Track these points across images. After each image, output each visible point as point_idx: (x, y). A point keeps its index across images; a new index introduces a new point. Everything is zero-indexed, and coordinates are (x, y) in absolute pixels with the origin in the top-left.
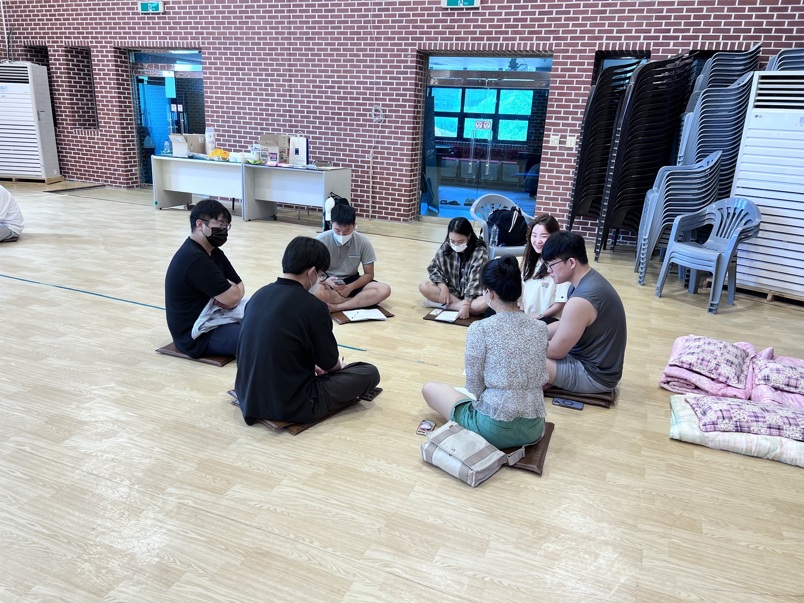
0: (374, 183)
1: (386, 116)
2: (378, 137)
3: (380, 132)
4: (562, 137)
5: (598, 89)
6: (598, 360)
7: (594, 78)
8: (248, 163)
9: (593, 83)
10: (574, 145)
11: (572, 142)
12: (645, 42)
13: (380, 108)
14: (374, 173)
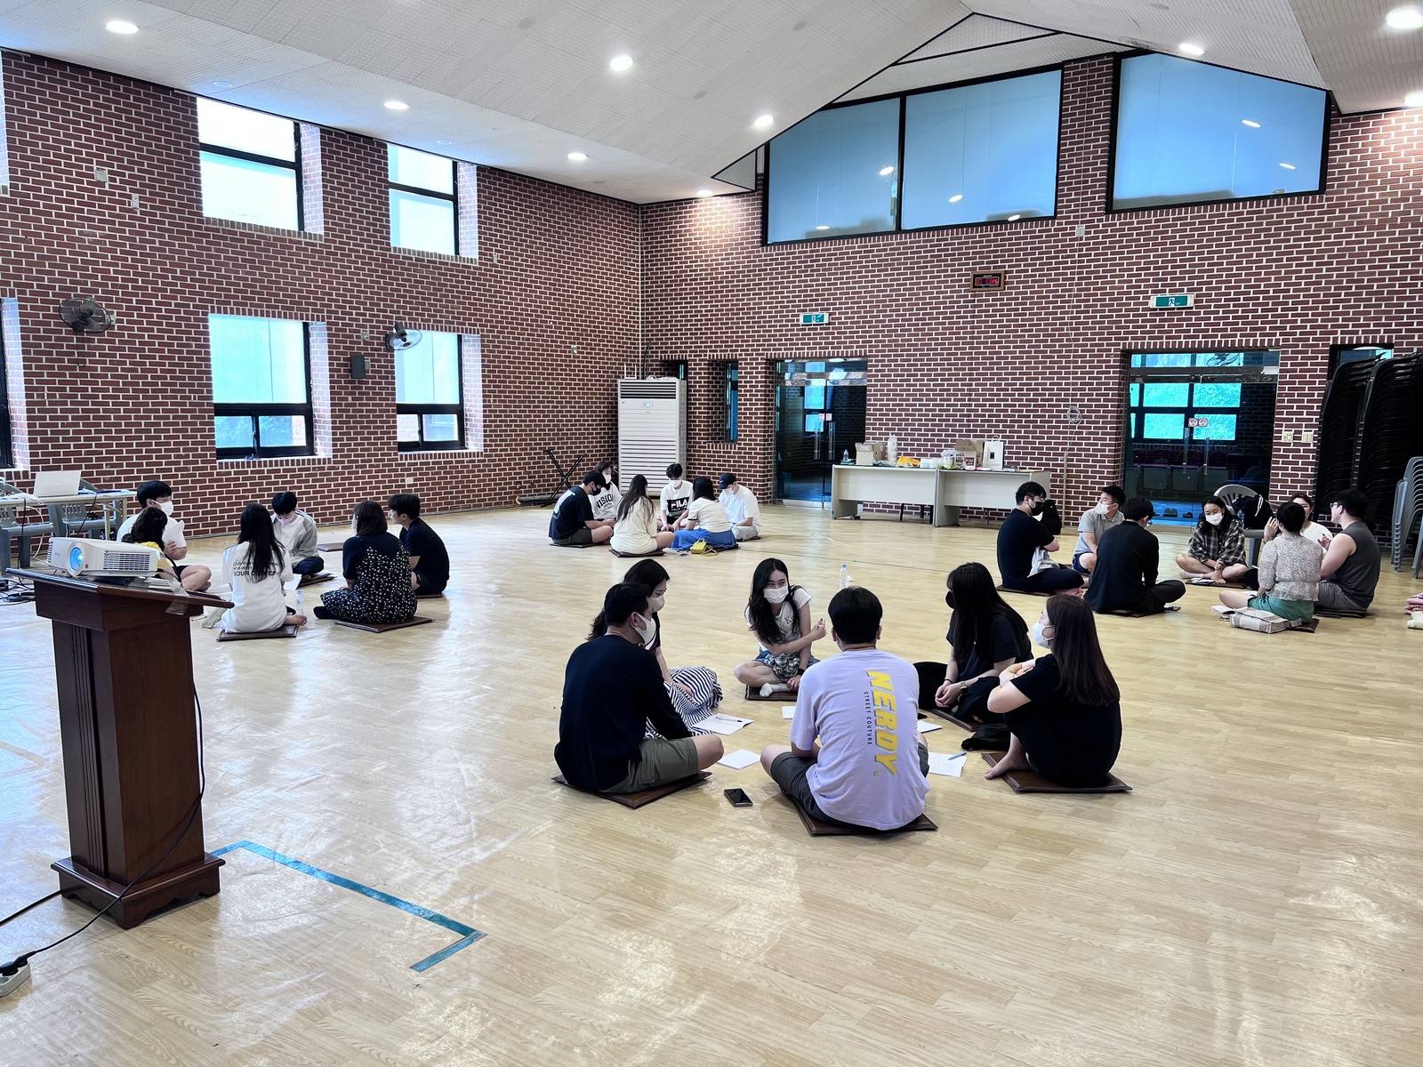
0: (1067, 487)
1: (1084, 417)
2: (1074, 439)
3: (1077, 433)
4: (1296, 432)
5: (1334, 385)
6: (1354, 585)
7: (1330, 371)
8: (943, 468)
9: (1329, 377)
10: (1310, 440)
11: (1308, 437)
12: (1386, 335)
13: (1077, 408)
14: (1068, 476)
